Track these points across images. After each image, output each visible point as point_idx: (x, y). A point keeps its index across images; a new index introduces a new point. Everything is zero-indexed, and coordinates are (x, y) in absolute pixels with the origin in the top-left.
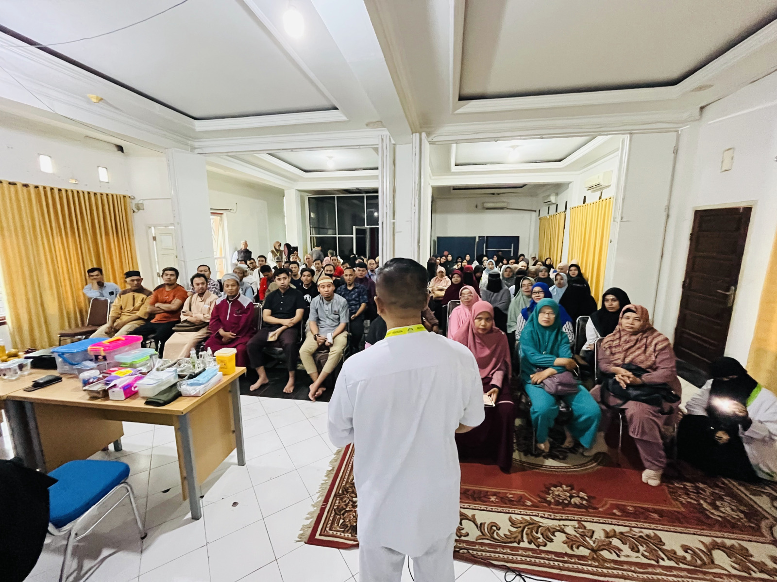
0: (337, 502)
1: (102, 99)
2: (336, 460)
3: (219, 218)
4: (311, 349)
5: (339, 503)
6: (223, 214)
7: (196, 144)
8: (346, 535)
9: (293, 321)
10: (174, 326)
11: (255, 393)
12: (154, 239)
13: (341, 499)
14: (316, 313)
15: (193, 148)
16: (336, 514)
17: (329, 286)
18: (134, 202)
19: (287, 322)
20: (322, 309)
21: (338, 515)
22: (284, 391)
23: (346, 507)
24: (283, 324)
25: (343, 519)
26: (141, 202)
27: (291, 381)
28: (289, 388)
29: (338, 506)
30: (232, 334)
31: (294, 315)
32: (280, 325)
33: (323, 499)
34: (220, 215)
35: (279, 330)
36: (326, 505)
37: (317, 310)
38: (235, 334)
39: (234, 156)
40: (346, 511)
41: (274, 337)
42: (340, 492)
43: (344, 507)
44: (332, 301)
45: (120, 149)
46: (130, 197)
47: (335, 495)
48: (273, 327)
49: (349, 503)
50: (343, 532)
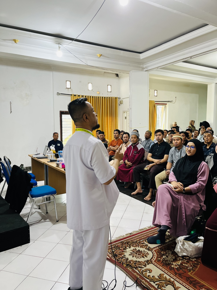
0: (120, 244)
1: (101, 55)
2: (136, 232)
3: (164, 107)
4: (161, 177)
5: (120, 245)
6: (166, 104)
7: (144, 66)
8: (110, 255)
9: (161, 161)
10: (112, 157)
11: (133, 196)
12: (126, 118)
13: (122, 244)
14: (172, 157)
15: (143, 68)
16: (114, 247)
17: (178, 140)
18: (120, 100)
19: (156, 161)
20: (175, 155)
21: (115, 248)
22: (144, 199)
23: (121, 248)
24: (154, 162)
25: (115, 250)
26: (122, 100)
27: (149, 194)
28: (148, 198)
29: (118, 246)
30: (131, 163)
31: (163, 158)
32: (153, 162)
33: (115, 240)
34: (165, 105)
35: (151, 165)
36: (114, 243)
37: (172, 155)
38: (132, 164)
39: (163, 68)
40: (119, 249)
41: (147, 168)
42: (125, 242)
43: (120, 247)
44: (181, 150)
45: (117, 75)
46: (118, 98)
47: (121, 242)
48: (150, 162)
49: (124, 247)
50: (110, 253)
